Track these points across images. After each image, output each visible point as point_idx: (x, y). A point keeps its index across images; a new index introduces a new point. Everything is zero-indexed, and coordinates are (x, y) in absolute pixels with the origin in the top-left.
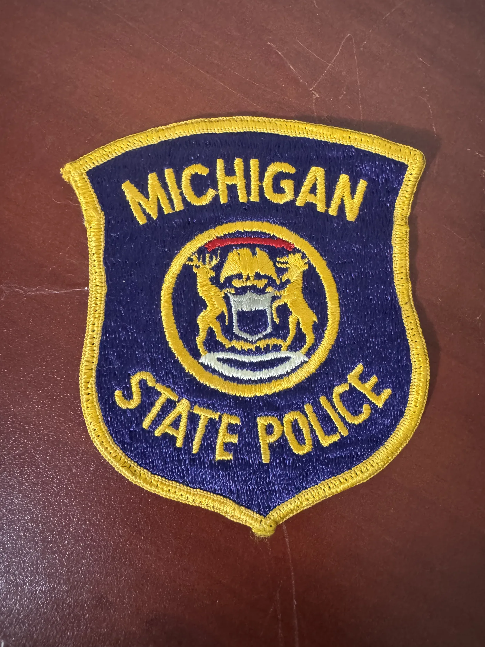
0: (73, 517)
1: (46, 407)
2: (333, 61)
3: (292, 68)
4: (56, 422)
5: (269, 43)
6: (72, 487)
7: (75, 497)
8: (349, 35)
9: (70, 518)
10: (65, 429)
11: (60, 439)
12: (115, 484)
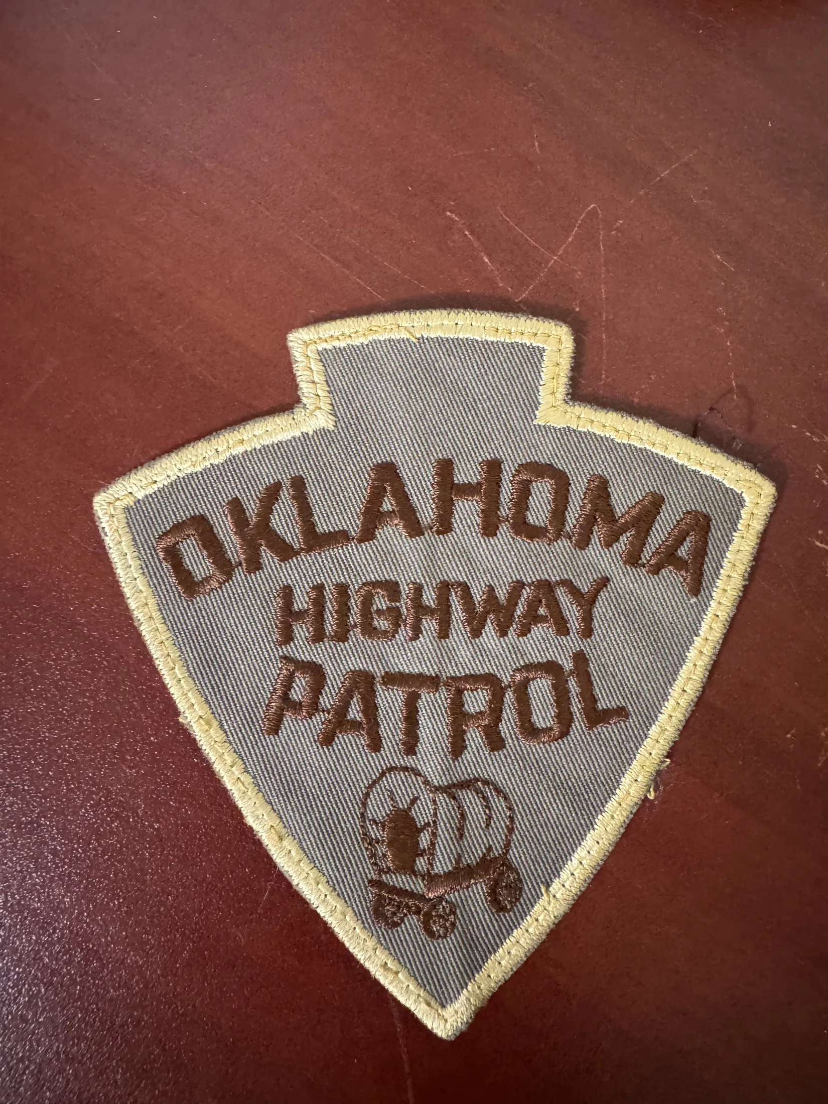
0: (38, 1046)
1: (7, 842)
2: (561, 252)
3: (486, 260)
4: (21, 871)
5: (448, 213)
6: (39, 991)
7: (44, 1009)
8: (592, 206)
9: (31, 1045)
10: (36, 884)
11: (25, 901)
12: (115, 991)
